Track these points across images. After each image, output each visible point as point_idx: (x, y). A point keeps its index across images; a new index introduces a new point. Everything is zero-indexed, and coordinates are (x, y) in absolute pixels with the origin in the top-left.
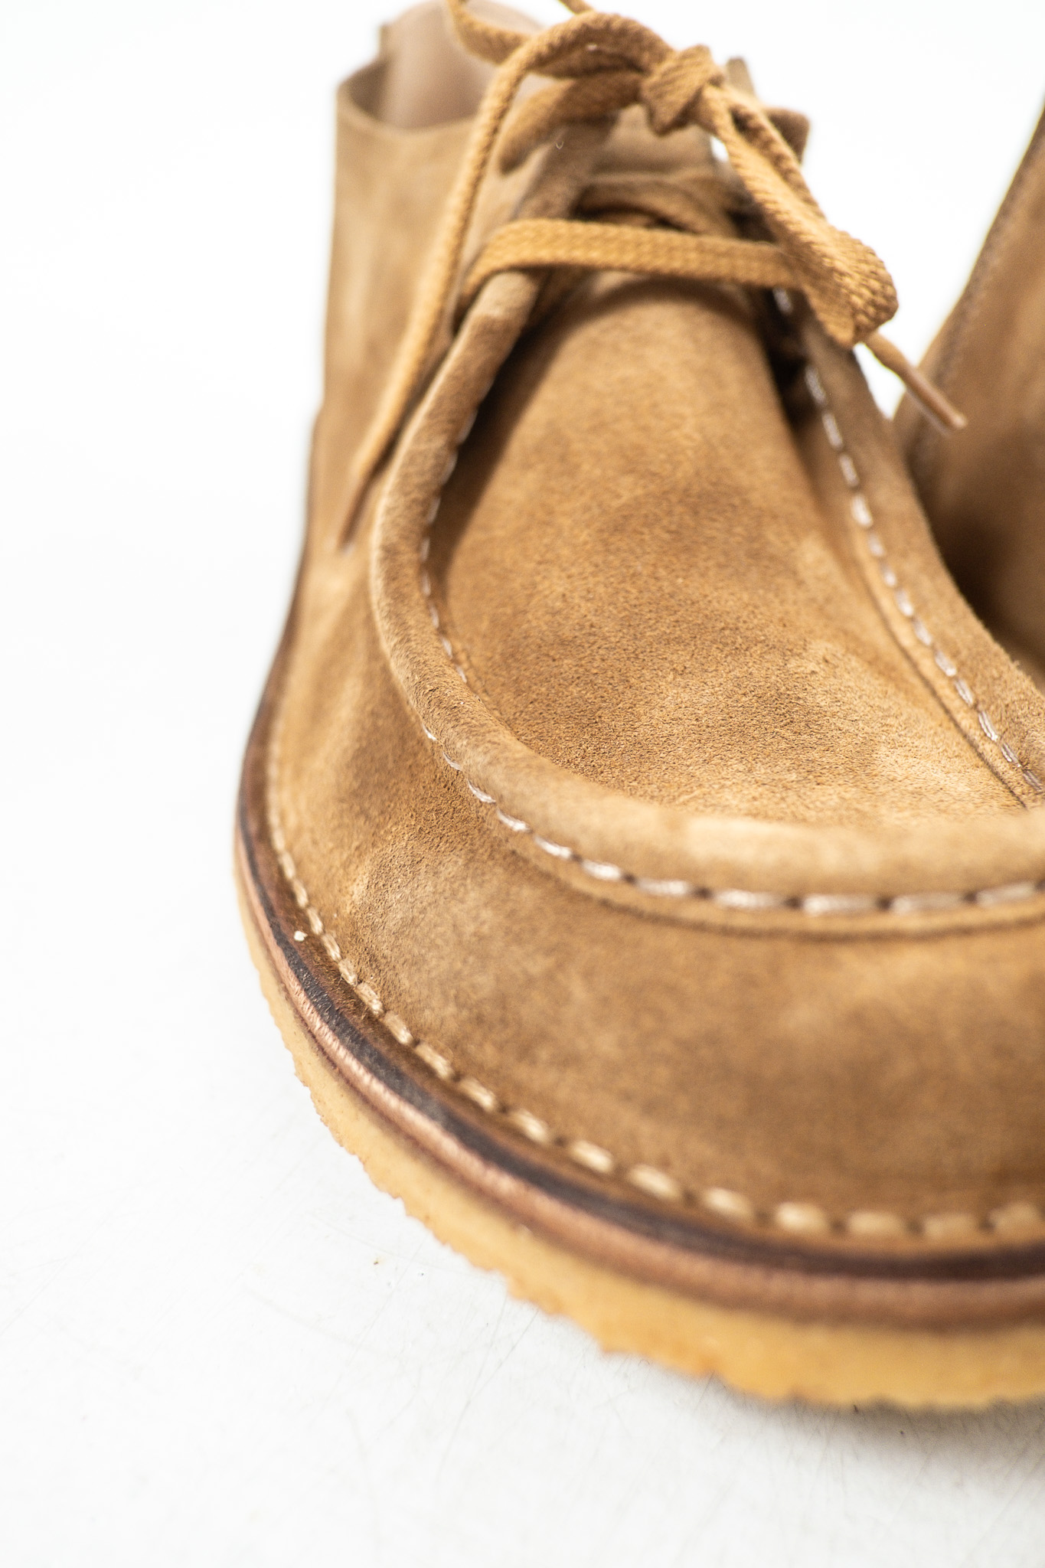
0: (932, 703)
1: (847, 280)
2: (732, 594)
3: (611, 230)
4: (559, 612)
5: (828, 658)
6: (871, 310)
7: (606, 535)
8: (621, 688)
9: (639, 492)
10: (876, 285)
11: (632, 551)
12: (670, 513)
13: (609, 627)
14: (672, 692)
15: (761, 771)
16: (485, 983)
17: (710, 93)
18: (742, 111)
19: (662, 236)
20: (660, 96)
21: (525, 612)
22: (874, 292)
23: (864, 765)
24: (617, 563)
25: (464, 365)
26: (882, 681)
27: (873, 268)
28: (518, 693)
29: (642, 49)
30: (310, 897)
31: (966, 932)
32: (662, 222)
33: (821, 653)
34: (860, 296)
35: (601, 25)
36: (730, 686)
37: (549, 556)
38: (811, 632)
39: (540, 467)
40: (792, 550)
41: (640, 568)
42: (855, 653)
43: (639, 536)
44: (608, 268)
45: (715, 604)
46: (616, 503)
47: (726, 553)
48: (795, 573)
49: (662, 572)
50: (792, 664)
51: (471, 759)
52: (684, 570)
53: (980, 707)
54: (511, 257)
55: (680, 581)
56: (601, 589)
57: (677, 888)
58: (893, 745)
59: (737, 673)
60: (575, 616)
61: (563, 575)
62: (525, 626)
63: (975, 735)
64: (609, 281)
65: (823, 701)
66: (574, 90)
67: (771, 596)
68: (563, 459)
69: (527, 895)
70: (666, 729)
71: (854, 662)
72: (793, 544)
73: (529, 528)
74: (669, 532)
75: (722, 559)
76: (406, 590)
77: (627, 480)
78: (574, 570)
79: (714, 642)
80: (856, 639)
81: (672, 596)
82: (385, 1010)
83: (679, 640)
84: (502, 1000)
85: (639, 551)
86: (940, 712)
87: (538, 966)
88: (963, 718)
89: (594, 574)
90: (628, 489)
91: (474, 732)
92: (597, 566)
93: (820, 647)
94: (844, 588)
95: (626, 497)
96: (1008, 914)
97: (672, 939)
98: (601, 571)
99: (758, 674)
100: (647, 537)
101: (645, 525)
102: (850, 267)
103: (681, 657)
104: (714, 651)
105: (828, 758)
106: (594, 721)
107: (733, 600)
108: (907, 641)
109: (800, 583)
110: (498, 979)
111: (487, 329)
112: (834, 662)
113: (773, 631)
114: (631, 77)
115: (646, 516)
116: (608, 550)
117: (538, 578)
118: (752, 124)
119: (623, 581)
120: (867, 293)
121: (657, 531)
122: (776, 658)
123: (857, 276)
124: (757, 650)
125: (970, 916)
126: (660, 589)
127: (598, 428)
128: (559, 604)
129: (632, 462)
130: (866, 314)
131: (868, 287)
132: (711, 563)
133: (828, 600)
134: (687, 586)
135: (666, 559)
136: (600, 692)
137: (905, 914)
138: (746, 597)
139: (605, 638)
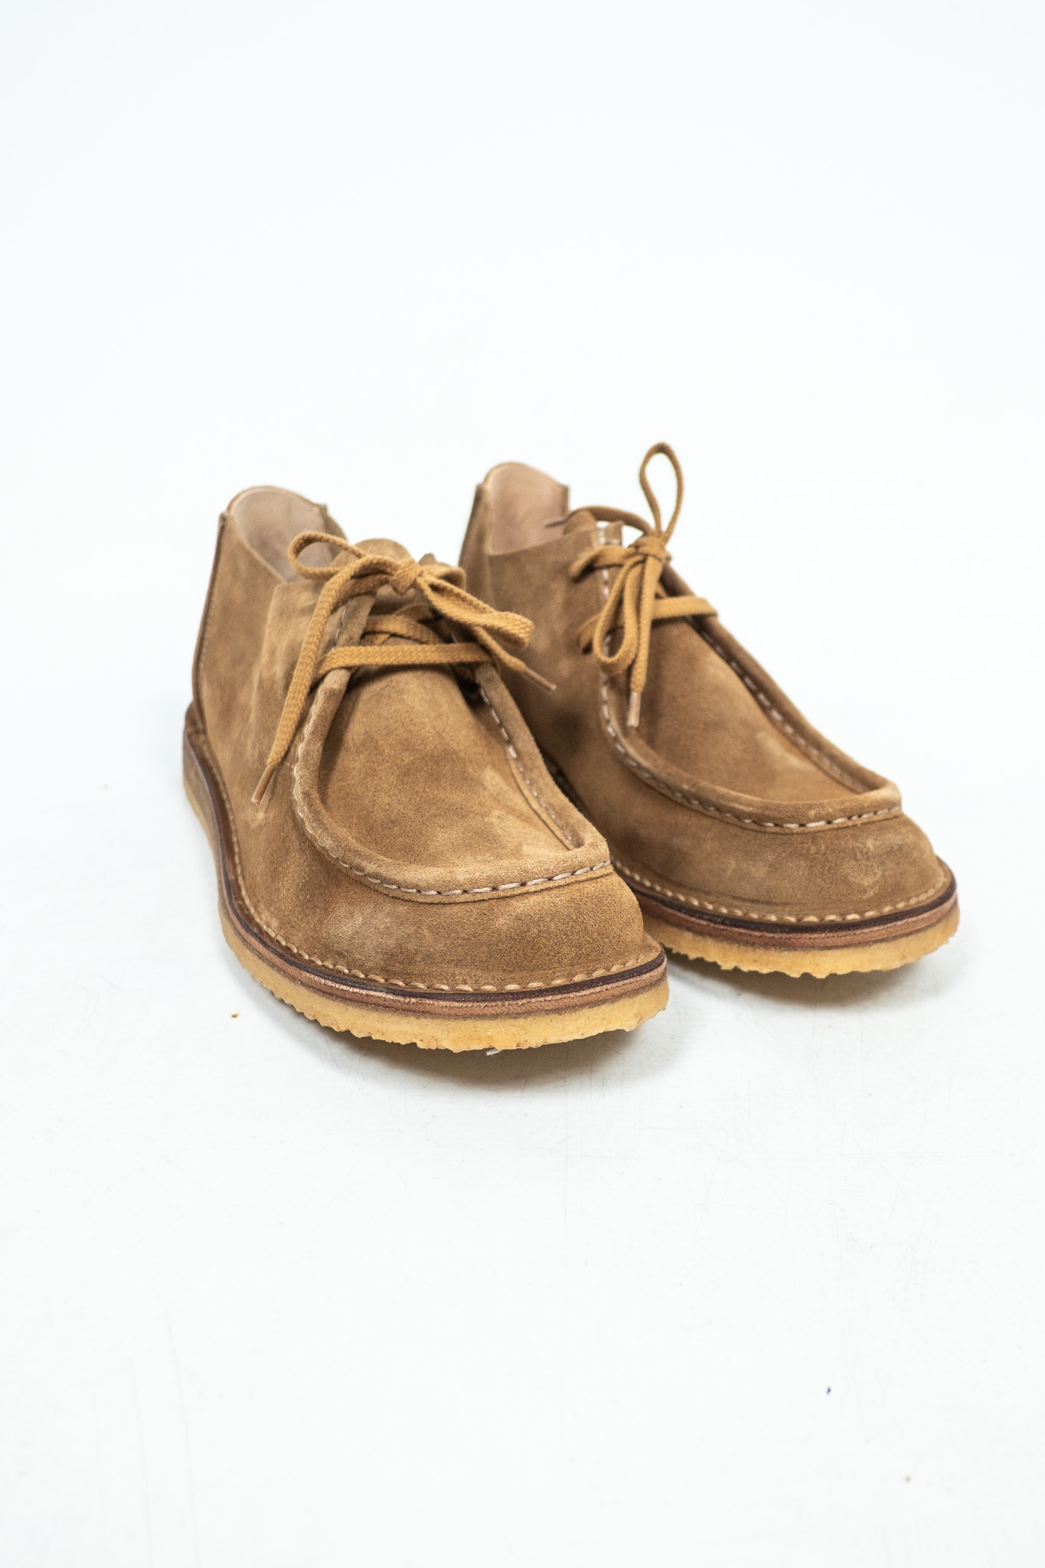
0: (547, 829)
2: (458, 795)
4: (388, 810)
5: (500, 816)
7: (401, 777)
8: (420, 836)
9: (412, 758)
11: (413, 782)
12: (427, 765)
13: (410, 813)
14: (441, 835)
15: (479, 858)
16: (392, 942)
21: (373, 812)
23: (517, 852)
24: (408, 788)
25: (324, 710)
26: (524, 823)
28: (377, 844)
29: (387, 567)
30: (297, 948)
31: (549, 889)
33: (497, 815)
35: (368, 563)
36: (463, 830)
38: (491, 807)
39: (366, 753)
40: (480, 775)
41: (418, 789)
42: (512, 814)
43: (415, 776)
45: (451, 800)
46: (403, 764)
47: (452, 779)
48: (483, 785)
49: (427, 790)
50: (486, 819)
51: (371, 867)
52: (436, 788)
54: (341, 664)
55: (436, 792)
56: (404, 799)
57: (458, 892)
58: (528, 844)
59: (465, 824)
60: (395, 811)
61: (387, 795)
62: (374, 818)
63: (563, 839)
65: (499, 832)
67: (474, 795)
68: (376, 748)
69: (402, 909)
70: (441, 849)
71: (511, 817)
72: (480, 773)
73: (365, 778)
74: (428, 773)
75: (451, 782)
76: (318, 809)
77: (406, 754)
78: (390, 793)
79: (454, 814)
80: (512, 808)
81: (433, 798)
82: (350, 971)
83: (439, 815)
84: (400, 946)
85: (416, 782)
86: (550, 833)
87: (411, 930)
89: (399, 793)
90: (407, 758)
91: (369, 858)
92: (400, 790)
93: (496, 812)
94: (506, 788)
95: (407, 761)
96: (563, 882)
97: (456, 908)
98: (402, 792)
99: (474, 824)
100: (419, 776)
101: (417, 771)
103: (442, 821)
104: (454, 817)
105: (504, 851)
106: (411, 849)
107: (458, 798)
108: (535, 806)
109: (485, 789)
110: (397, 940)
111: (331, 694)
112: (503, 817)
113: (476, 808)
115: (417, 768)
116: (403, 783)
117: (375, 798)
119: (412, 795)
121: (423, 773)
122: (479, 818)
124: (471, 815)
125: (551, 884)
126: (428, 796)
127: (389, 733)
128: (387, 807)
129: (407, 746)
132: (447, 784)
133: (498, 794)
134: (439, 794)
135: (428, 784)
136: (412, 838)
137: (531, 886)
138: (463, 796)
139: (410, 818)
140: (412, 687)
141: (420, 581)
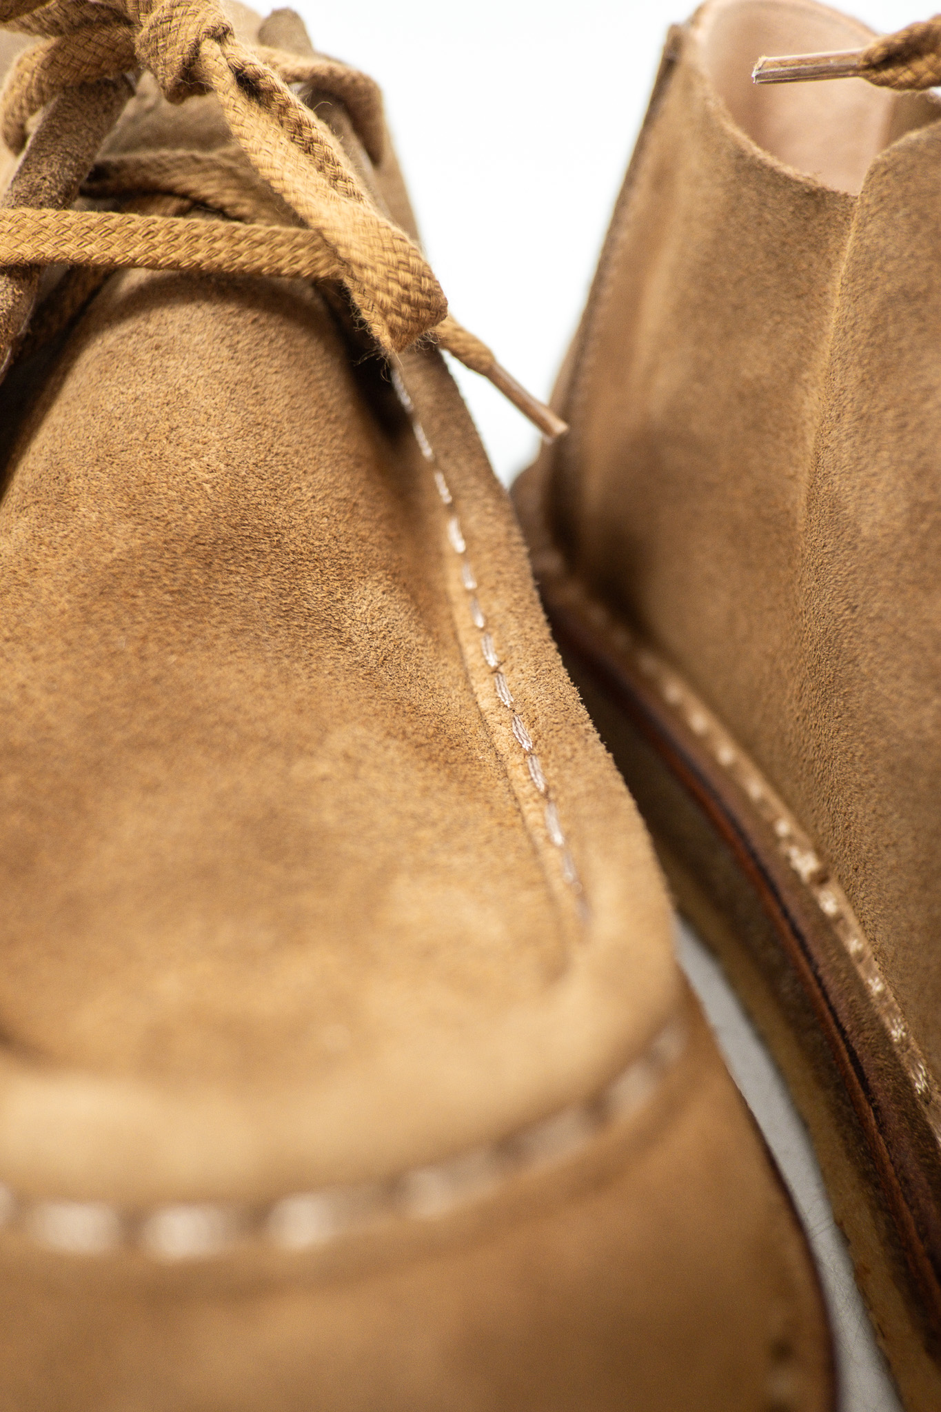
0: (501, 788)
1: (368, 273)
2: (241, 671)
3: (137, 220)
4: (13, 709)
5: (351, 752)
6: (405, 308)
7: (87, 602)
9: (137, 542)
10: (408, 278)
11: (117, 620)
12: (173, 568)
17: (210, 48)
18: (249, 69)
19: (200, 223)
20: (155, 53)
22: (406, 287)
24: (96, 638)
27: (402, 257)
32: (197, 205)
34: (389, 292)
37: (18, 631)
38: (338, 715)
39: (35, 510)
41: (124, 645)
43: (132, 601)
44: (133, 264)
45: (212, 689)
46: (107, 558)
47: (244, 614)
49: (152, 647)
50: (298, 768)
52: (182, 642)
53: (552, 795)
55: (174, 658)
56: (68, 677)
60: (32, 715)
61: (28, 657)
63: (539, 835)
64: (137, 277)
65: (330, 817)
66: (58, 49)
74: (172, 593)
75: (238, 623)
77: (125, 527)
78: (42, 650)
81: (156, 680)
83: (156, 744)
85: (126, 620)
86: (509, 801)
88: (530, 811)
89: (63, 655)
90: (124, 539)
92: (69, 643)
93: (345, 737)
95: (120, 546)
98: (74, 651)
100: (140, 601)
101: (139, 585)
102: (372, 257)
103: (152, 767)
107: (238, 681)
108: (486, 703)
113: (283, 721)
114: (123, 30)
115: (142, 573)
116: (87, 622)
118: (263, 84)
119: (98, 664)
120: (397, 289)
121: (156, 592)
122: (276, 761)
123: (380, 267)
124: (253, 750)
126: (145, 672)
127: (105, 459)
128: (15, 698)
130: (399, 314)
131: (398, 281)
132: (224, 628)
134: (180, 666)
135: (162, 629)
140: (197, 339)
141: (214, 58)
